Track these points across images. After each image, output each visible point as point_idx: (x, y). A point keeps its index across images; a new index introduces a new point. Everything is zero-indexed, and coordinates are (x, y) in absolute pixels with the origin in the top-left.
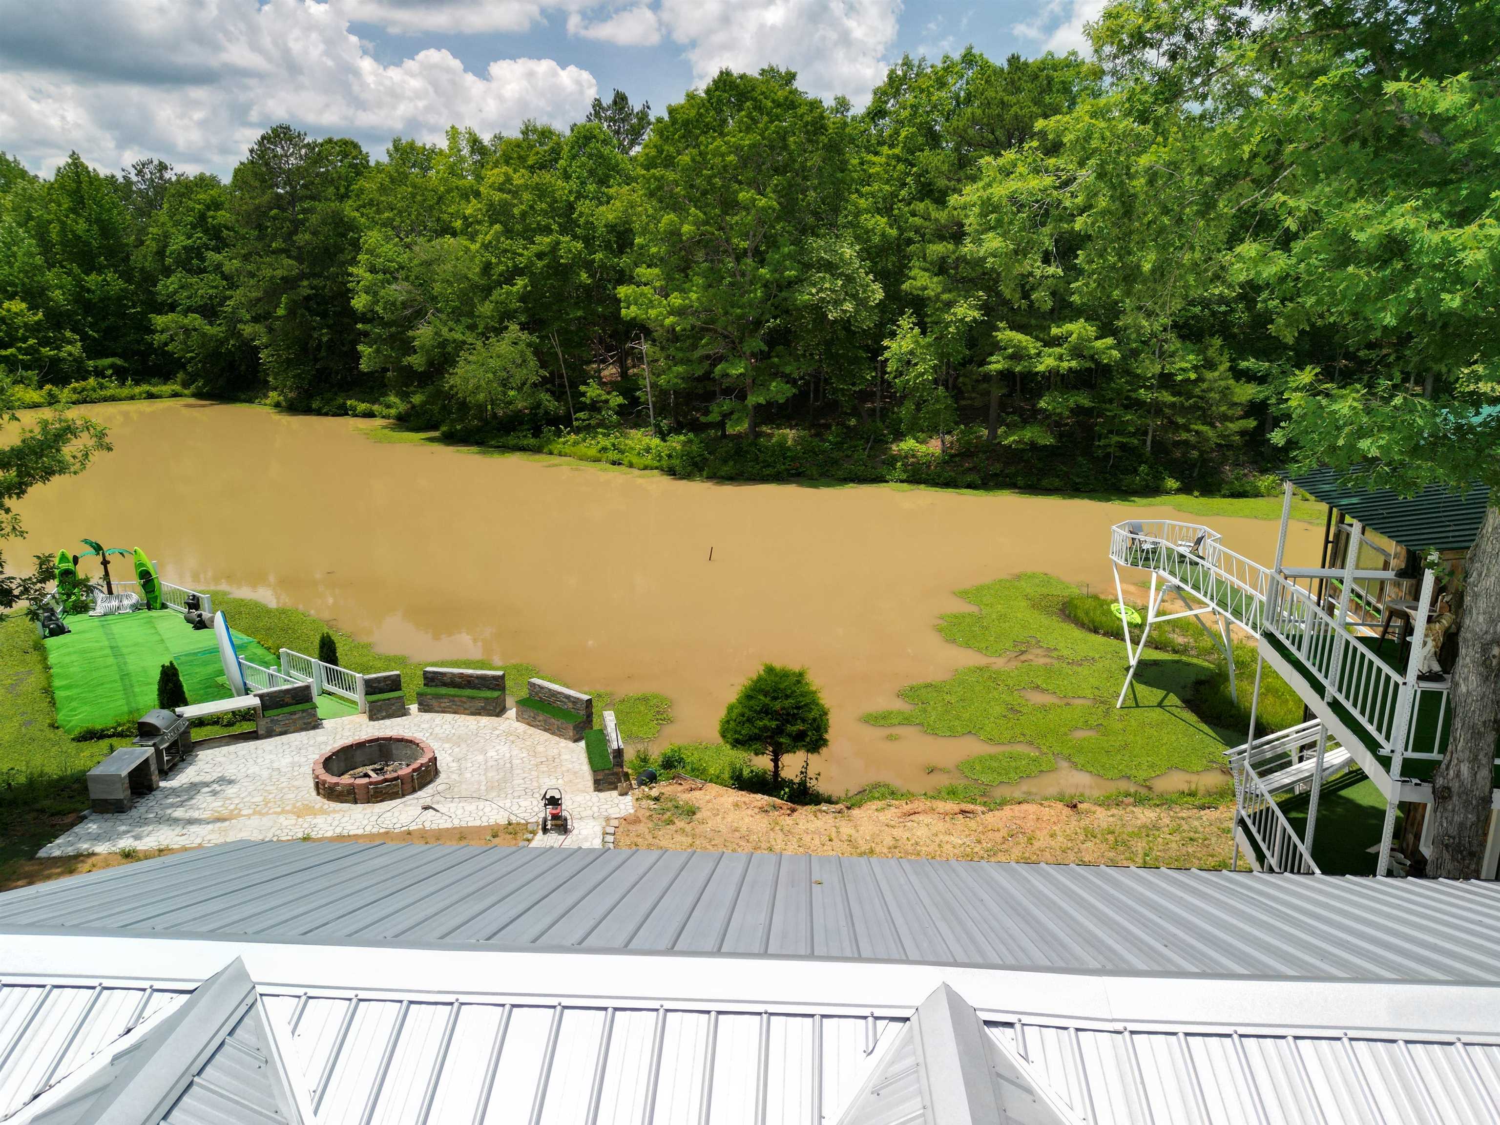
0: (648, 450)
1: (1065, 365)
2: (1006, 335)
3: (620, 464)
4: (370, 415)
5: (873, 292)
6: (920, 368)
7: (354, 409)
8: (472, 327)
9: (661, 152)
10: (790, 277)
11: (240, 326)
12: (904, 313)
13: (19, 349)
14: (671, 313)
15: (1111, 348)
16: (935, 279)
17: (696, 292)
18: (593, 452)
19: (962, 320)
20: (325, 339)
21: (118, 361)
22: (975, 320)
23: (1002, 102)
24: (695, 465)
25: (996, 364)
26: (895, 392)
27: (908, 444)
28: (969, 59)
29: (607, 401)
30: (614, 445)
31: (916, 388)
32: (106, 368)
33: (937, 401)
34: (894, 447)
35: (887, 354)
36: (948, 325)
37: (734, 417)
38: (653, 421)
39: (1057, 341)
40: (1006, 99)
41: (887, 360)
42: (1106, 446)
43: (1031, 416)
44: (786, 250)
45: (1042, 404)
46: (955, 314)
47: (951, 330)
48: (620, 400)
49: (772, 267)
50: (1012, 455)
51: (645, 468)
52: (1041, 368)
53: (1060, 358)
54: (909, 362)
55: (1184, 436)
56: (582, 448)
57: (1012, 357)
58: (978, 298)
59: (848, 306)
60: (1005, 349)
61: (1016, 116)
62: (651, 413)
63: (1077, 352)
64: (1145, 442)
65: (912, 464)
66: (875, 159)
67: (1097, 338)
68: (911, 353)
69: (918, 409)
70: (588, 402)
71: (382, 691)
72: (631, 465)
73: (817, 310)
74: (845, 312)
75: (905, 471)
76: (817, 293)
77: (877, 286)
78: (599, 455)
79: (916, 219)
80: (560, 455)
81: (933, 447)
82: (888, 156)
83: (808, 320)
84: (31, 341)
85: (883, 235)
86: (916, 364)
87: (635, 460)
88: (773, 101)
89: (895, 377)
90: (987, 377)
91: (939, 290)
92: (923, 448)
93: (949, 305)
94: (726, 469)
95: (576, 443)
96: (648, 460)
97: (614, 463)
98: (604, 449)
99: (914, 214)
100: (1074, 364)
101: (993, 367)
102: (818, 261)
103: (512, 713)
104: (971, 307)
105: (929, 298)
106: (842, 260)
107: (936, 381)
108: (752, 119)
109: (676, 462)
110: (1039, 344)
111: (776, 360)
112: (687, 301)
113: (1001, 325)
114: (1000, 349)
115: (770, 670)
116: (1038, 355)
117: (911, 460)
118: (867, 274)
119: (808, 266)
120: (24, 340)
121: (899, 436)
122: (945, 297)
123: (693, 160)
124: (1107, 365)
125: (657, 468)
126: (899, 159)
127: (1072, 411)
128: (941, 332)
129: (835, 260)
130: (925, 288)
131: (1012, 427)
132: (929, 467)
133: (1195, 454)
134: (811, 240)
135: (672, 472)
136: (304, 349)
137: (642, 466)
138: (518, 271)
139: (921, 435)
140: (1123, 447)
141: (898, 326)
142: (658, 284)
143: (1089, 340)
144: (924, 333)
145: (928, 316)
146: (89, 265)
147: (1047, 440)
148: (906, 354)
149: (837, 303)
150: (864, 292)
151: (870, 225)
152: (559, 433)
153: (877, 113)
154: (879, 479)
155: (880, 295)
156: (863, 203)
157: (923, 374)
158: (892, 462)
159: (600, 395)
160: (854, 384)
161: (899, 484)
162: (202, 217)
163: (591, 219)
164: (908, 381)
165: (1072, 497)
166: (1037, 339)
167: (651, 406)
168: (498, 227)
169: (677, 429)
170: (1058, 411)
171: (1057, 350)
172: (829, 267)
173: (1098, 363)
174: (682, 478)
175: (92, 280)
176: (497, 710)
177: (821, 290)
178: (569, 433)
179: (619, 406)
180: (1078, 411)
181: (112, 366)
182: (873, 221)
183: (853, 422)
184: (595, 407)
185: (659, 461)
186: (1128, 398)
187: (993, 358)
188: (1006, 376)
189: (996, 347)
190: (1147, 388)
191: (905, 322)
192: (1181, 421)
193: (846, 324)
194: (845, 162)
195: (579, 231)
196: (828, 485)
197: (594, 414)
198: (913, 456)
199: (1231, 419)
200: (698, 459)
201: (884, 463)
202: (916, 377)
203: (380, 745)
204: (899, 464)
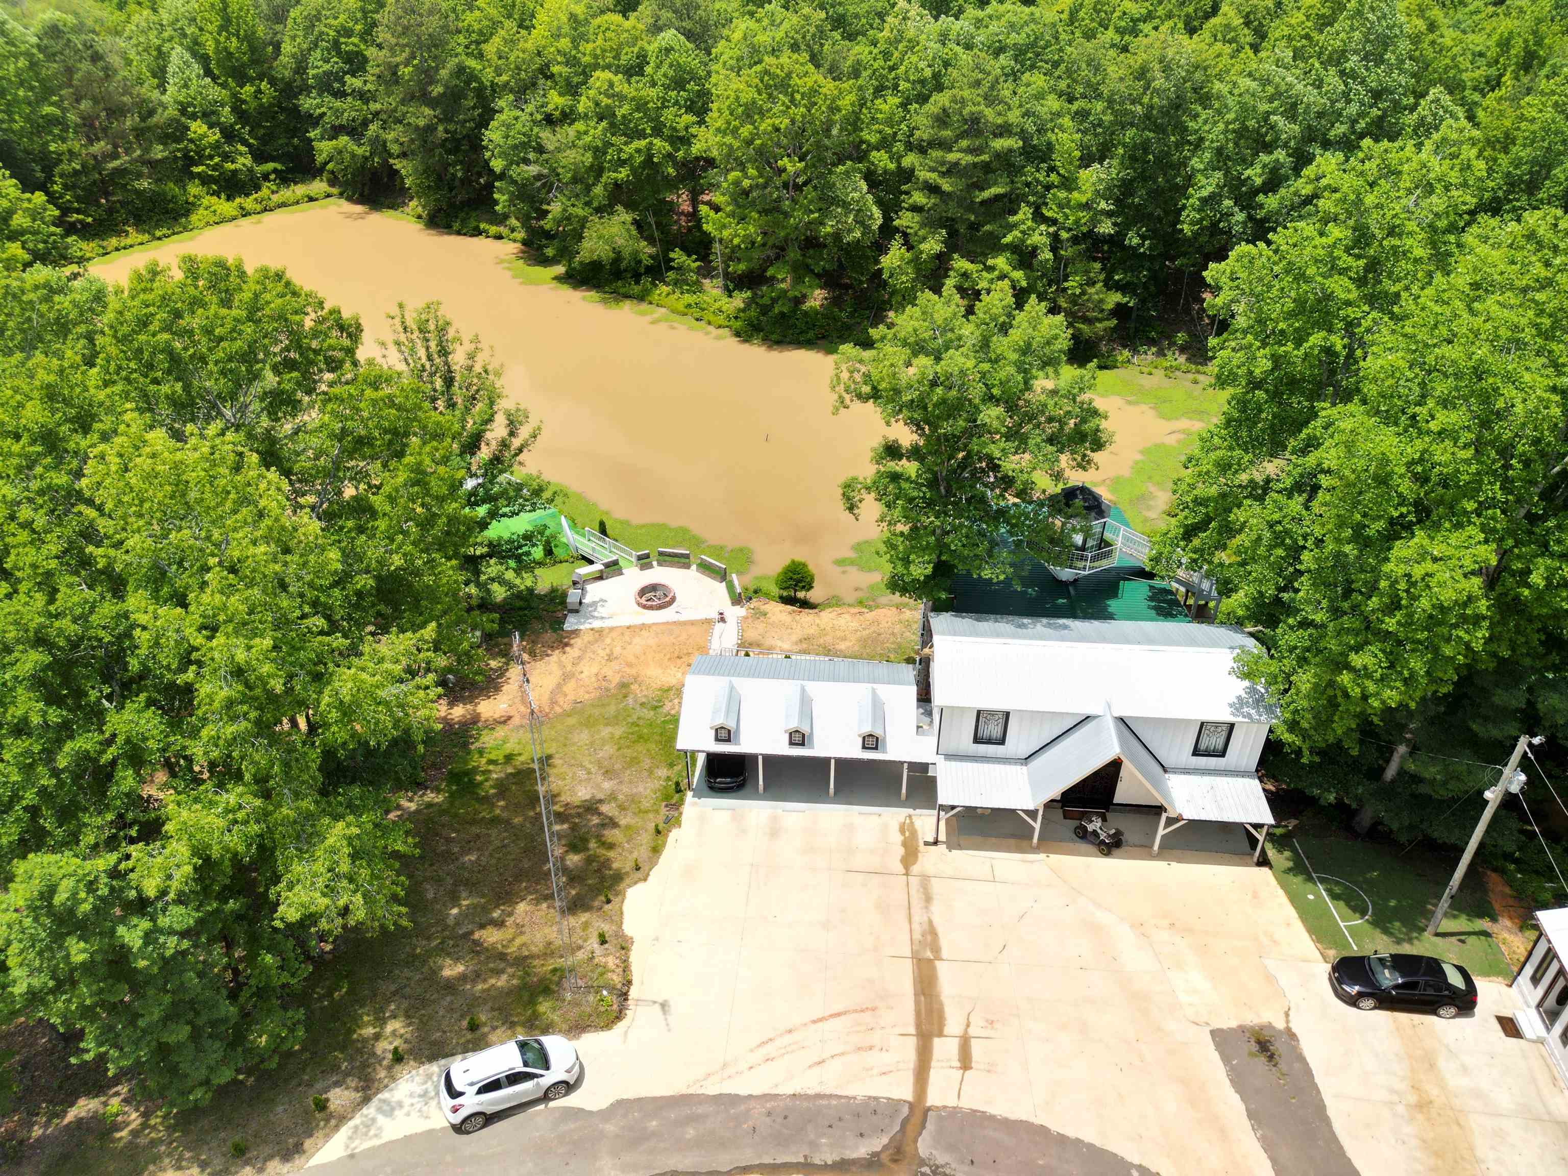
0: (720, 310)
2: (958, 262)
3: (701, 320)
4: (499, 237)
5: (876, 219)
6: (904, 278)
7: (486, 232)
8: (588, 204)
11: (391, 161)
12: (896, 235)
13: (208, 166)
16: (916, 219)
18: (681, 306)
19: (931, 250)
20: (459, 174)
21: (279, 166)
22: (938, 251)
29: (689, 265)
30: (696, 303)
32: (268, 174)
35: (882, 265)
36: (922, 252)
37: (780, 302)
38: (722, 281)
41: (881, 268)
46: (927, 245)
47: (924, 255)
48: (698, 264)
51: (719, 326)
56: (673, 301)
58: (942, 236)
59: (857, 232)
62: (721, 276)
70: (676, 266)
71: (642, 558)
72: (709, 323)
73: (836, 236)
74: (854, 237)
76: (836, 225)
77: (878, 215)
78: (686, 310)
80: (657, 305)
84: (217, 160)
85: (885, 168)
87: (712, 318)
89: (888, 279)
91: (917, 228)
93: (923, 239)
95: (668, 296)
96: (721, 319)
97: (697, 319)
98: (689, 305)
103: (694, 567)
104: (937, 241)
105: (910, 233)
106: (852, 200)
109: (739, 325)
113: (956, 255)
115: (793, 562)
120: (211, 157)
122: (921, 232)
125: (727, 327)
128: (918, 254)
129: (848, 199)
130: (907, 227)
135: (738, 334)
136: (440, 178)
137: (717, 325)
138: (622, 163)
141: (891, 246)
144: (908, 252)
146: (242, 78)
149: (850, 231)
150: (869, 220)
152: (655, 286)
155: (880, 221)
157: (905, 283)
162: (336, 44)
164: (896, 285)
167: (721, 271)
168: (604, 124)
169: (739, 289)
172: (845, 203)
175: (248, 90)
176: (688, 566)
177: (838, 222)
178: (662, 286)
179: (698, 267)
181: (275, 171)
184: (680, 269)
185: (729, 321)
191: (896, 244)
193: (855, 245)
197: (680, 273)
199: (1100, 320)
202: (902, 284)
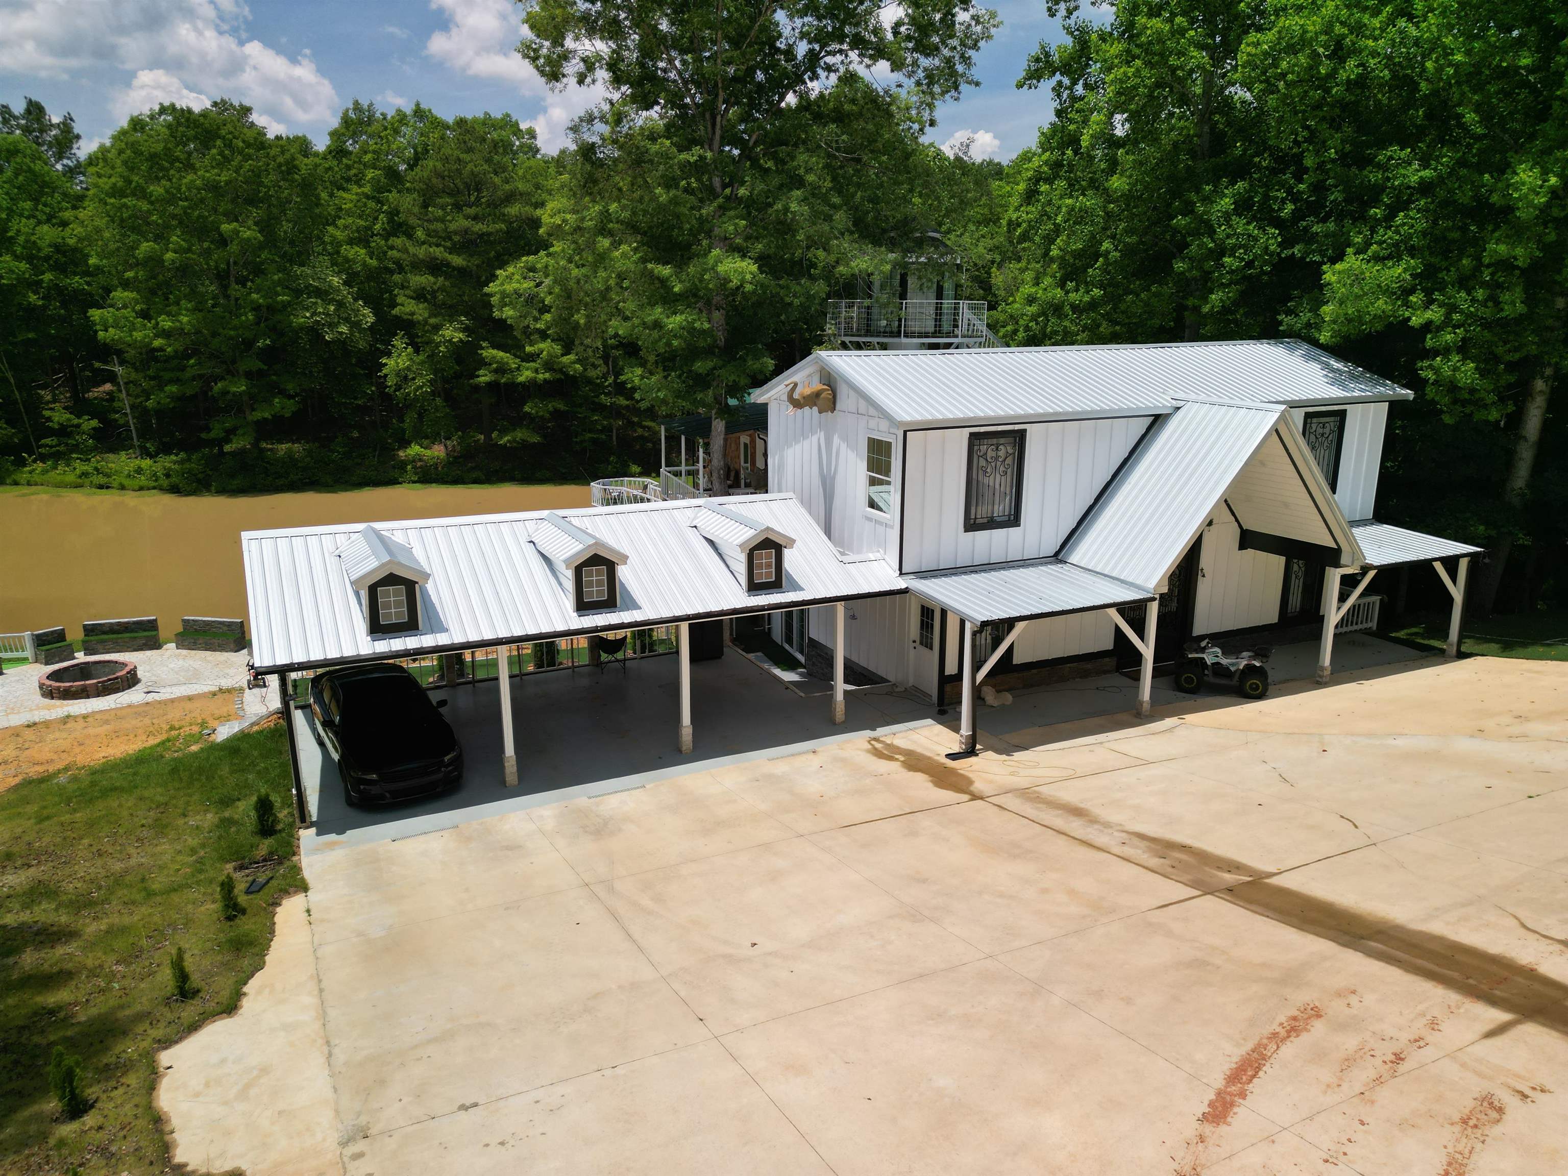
0: (139, 471)
1: (541, 376)
2: (489, 353)
3: (108, 487)
5: (364, 315)
6: (419, 382)
9: (130, 182)
10: (283, 301)
12: (396, 334)
14: (157, 336)
15: (574, 363)
16: (421, 306)
17: (186, 316)
18: (71, 478)
19: (450, 341)
22: (461, 341)
23: (459, 160)
24: (199, 481)
25: (484, 377)
26: (398, 404)
27: (415, 450)
28: (419, 113)
29: (78, 426)
30: (96, 469)
31: (416, 399)
33: (437, 410)
34: (401, 454)
35: (385, 371)
36: (438, 345)
37: (240, 432)
38: (136, 442)
39: (532, 357)
40: (461, 156)
41: (386, 376)
42: (582, 442)
43: (520, 420)
44: (276, 277)
45: (527, 409)
46: (443, 336)
47: (441, 349)
48: (94, 423)
49: (263, 293)
50: (507, 452)
51: (141, 489)
52: (521, 379)
53: (536, 371)
54: (406, 378)
55: (640, 431)
56: (55, 475)
57: (496, 371)
58: (461, 322)
59: (344, 329)
60: (490, 364)
61: (472, 172)
62: (134, 435)
63: (549, 366)
64: (611, 436)
65: (421, 467)
66: (345, 195)
67: (563, 355)
68: (408, 368)
69: (420, 416)
70: (56, 426)
71: (50, 643)
72: (122, 488)
73: (314, 332)
74: (341, 333)
75: (416, 474)
76: (312, 316)
77: (366, 311)
78: (79, 480)
79: (395, 252)
80: (29, 484)
81: (438, 452)
82: (357, 194)
83: (304, 341)
85: (364, 264)
86: (414, 379)
87: (126, 482)
88: (244, 141)
89: (395, 391)
90: (477, 388)
91: (426, 315)
92: (428, 453)
93: (437, 328)
94: (236, 483)
95: (44, 472)
96: (143, 480)
97: (101, 487)
98: (85, 474)
99: (392, 248)
100: (547, 375)
101: (482, 379)
102: (306, 287)
103: (170, 644)
104: (456, 330)
105: (419, 322)
106: (330, 286)
107: (433, 393)
108: (224, 157)
109: (174, 480)
110: (517, 360)
111: (274, 378)
112: (178, 324)
113: (484, 344)
114: (486, 364)
116: (518, 369)
117: (419, 464)
118: (356, 300)
119: (298, 293)
121: (405, 443)
122: (432, 321)
123: (167, 191)
124: (573, 377)
125: (154, 488)
126: (368, 197)
127: (551, 413)
128: (433, 351)
129: (324, 287)
130: (413, 314)
131: (503, 432)
132: (436, 468)
133: (650, 445)
134: (295, 268)
135: (175, 490)
137: (137, 487)
139: (426, 442)
140: (594, 441)
141: (393, 346)
142: (138, 308)
143: (557, 357)
144: (417, 351)
145: (418, 337)
147: (535, 439)
148: (404, 369)
150: (356, 316)
151: (351, 255)
152: (22, 463)
153: (337, 152)
154: (393, 482)
155: (371, 319)
156: (340, 235)
157: (421, 387)
158: (402, 465)
159: (69, 420)
160: (356, 398)
161: (411, 485)
163: (33, 238)
164: (408, 394)
165: (561, 484)
166: (516, 356)
167: (132, 428)
169: (166, 449)
170: (541, 414)
171: (532, 364)
172: (319, 293)
173: (566, 374)
174: (188, 494)
176: (156, 644)
177: (314, 314)
178: (35, 461)
179: (94, 429)
180: (556, 413)
182: (353, 252)
183: (356, 434)
184: (64, 432)
185: (156, 480)
186: (593, 403)
187: (481, 372)
188: (492, 386)
189: (483, 363)
190: (606, 394)
191: (398, 342)
192: (636, 419)
193: (342, 343)
194: (318, 197)
195: (19, 250)
196: (346, 490)
197: (65, 440)
198: (420, 460)
200: (200, 476)
201: (394, 467)
202: (416, 390)
203: (81, 669)
204: (409, 467)
